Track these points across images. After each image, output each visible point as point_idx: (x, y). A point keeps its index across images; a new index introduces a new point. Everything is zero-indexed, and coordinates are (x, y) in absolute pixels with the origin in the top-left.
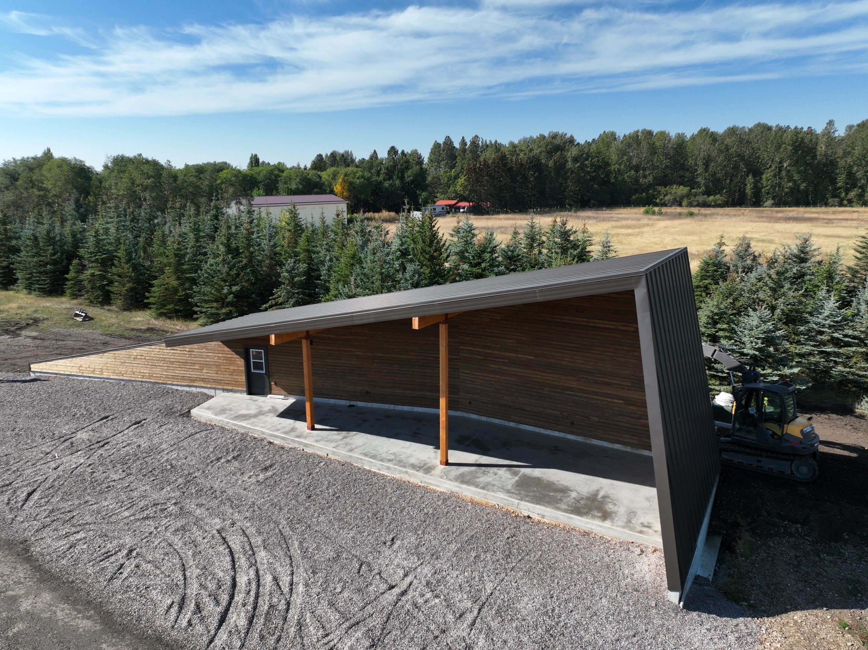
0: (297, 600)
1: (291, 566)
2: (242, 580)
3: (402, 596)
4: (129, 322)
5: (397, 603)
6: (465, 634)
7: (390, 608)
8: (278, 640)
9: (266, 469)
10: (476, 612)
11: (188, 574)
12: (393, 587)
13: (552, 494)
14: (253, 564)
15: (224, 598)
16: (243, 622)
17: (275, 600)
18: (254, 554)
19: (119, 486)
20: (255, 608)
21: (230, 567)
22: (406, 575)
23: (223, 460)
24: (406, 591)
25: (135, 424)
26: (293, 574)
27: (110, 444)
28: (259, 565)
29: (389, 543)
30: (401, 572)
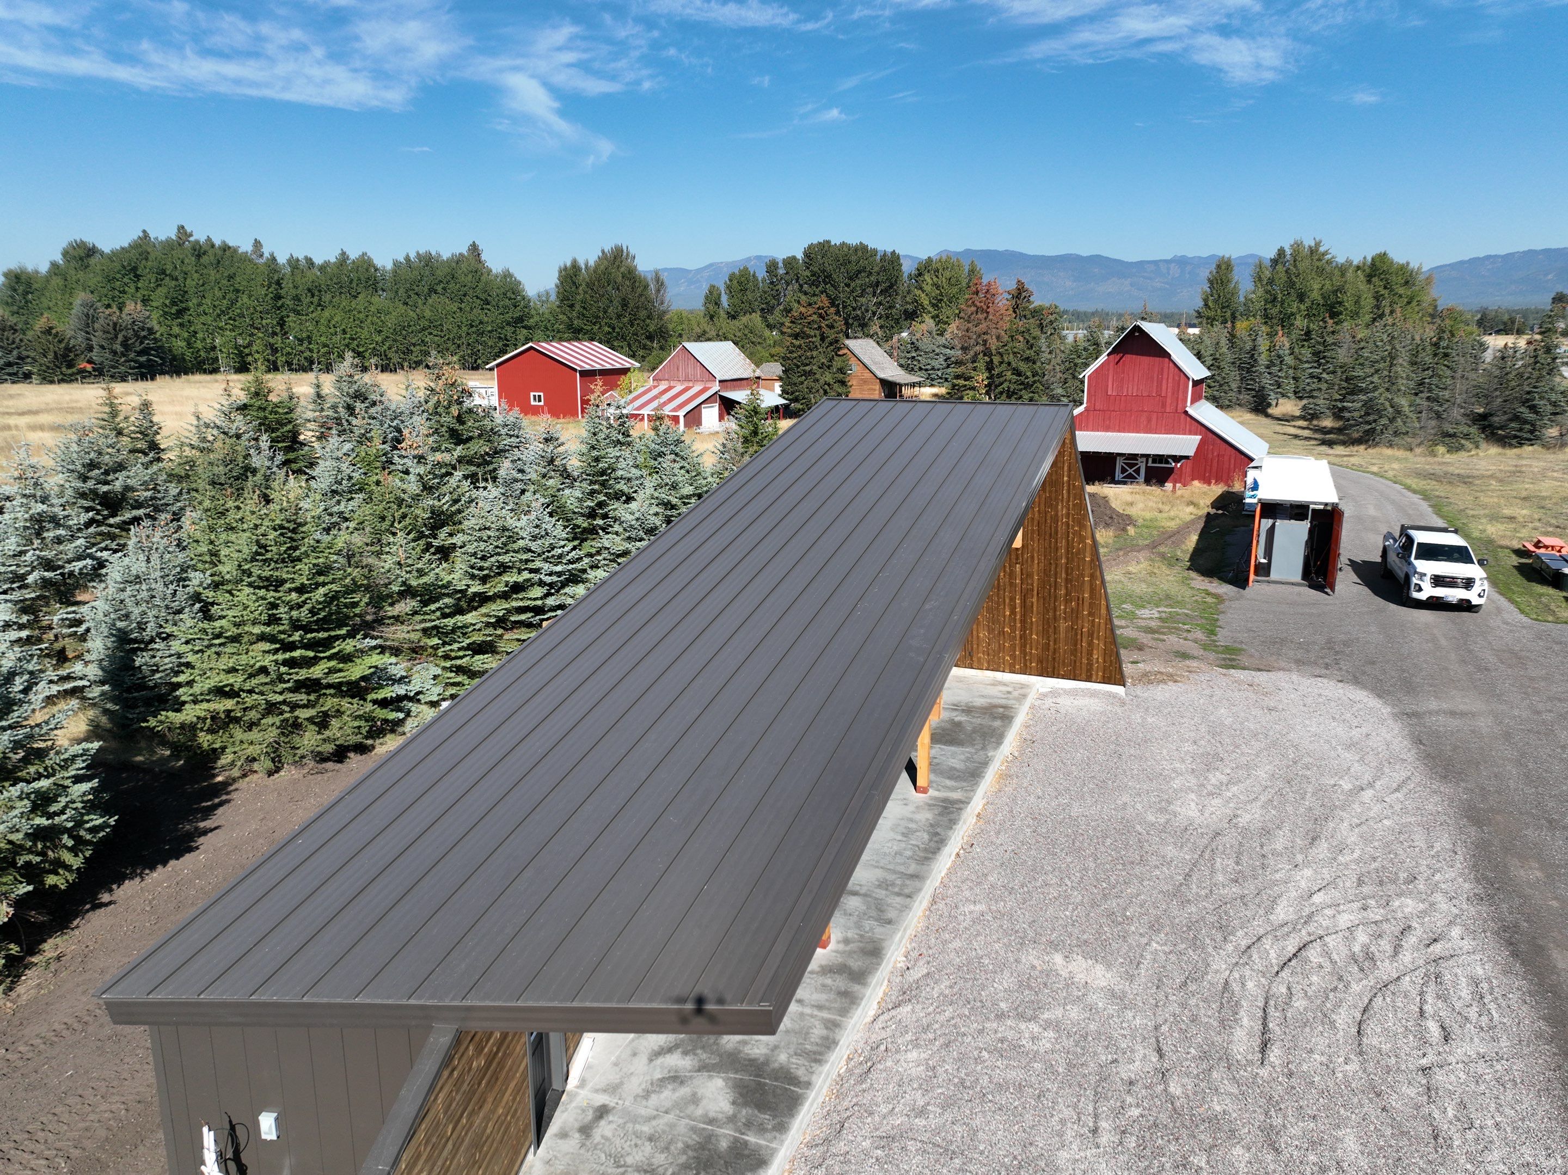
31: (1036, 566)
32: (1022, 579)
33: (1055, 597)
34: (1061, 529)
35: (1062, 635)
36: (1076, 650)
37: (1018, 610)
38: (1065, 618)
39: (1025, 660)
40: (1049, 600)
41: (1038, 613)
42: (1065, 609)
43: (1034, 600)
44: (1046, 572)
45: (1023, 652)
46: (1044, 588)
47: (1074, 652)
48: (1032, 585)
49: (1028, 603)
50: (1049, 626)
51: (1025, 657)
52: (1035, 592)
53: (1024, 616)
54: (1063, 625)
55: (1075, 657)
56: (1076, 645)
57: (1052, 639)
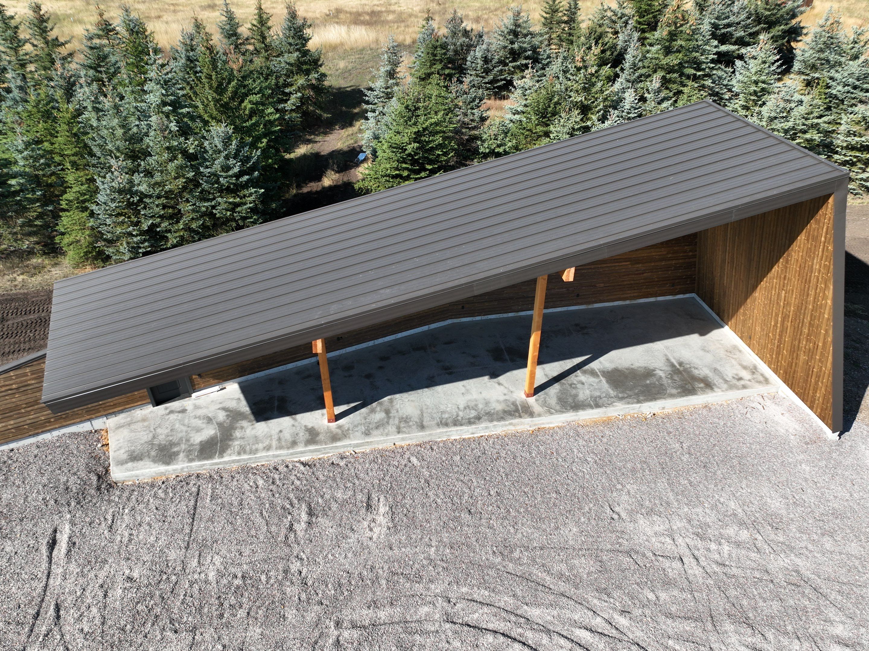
1: (580, 604)
12: (682, 559)
13: (648, 382)
14: (547, 631)
18: (528, 619)
24: (694, 555)
25: (51, 547)
26: (594, 612)
28: (552, 628)
31: (793, 299)
32: (784, 304)
33: (801, 332)
34: (814, 281)
35: (801, 364)
36: (807, 380)
37: (779, 325)
38: (804, 352)
39: (777, 365)
40: (798, 330)
41: (789, 337)
42: (806, 345)
43: (789, 324)
44: (799, 308)
45: (777, 357)
46: (796, 320)
47: (806, 381)
48: (789, 312)
49: (785, 326)
50: (794, 351)
51: (778, 362)
52: (790, 319)
53: (781, 331)
54: (803, 357)
55: (806, 385)
56: (808, 377)
57: (794, 361)
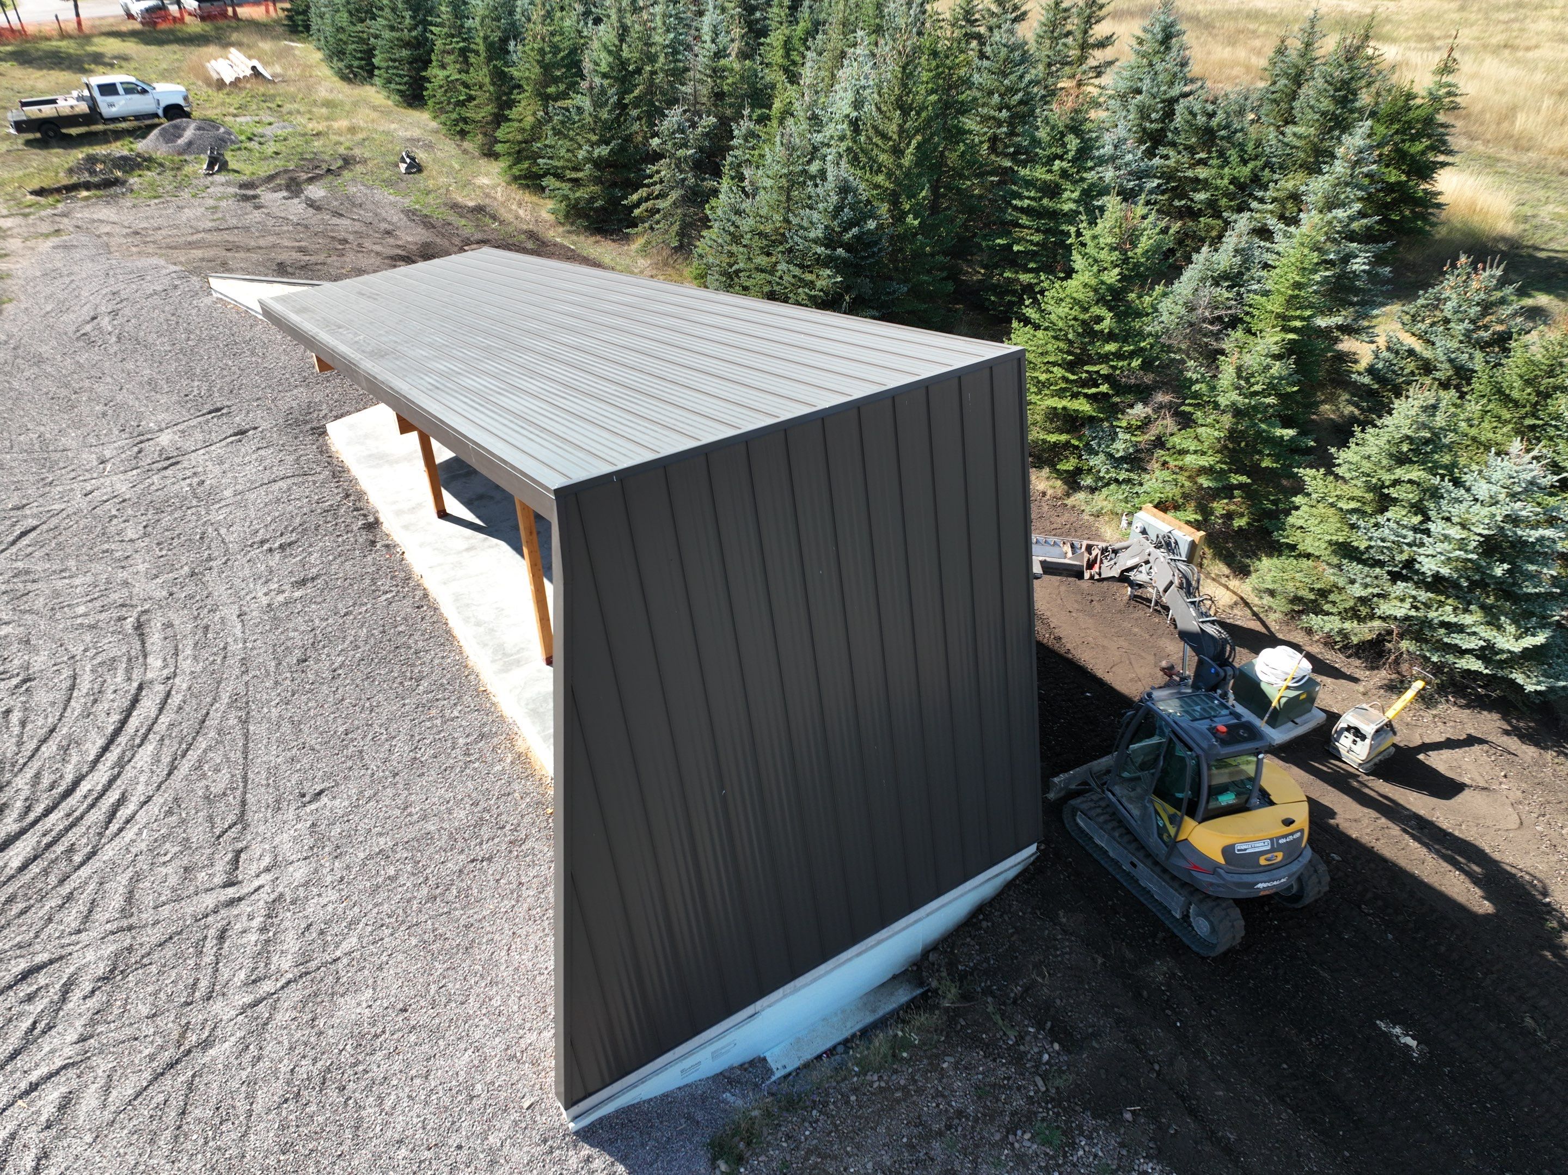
0: (109, 852)
1: (159, 787)
2: (84, 787)
3: (227, 906)
4: (467, 184)
5: (207, 916)
6: (225, 1018)
7: (188, 923)
8: (23, 912)
9: (303, 582)
10: (279, 985)
11: (43, 749)
12: (232, 884)
14: (121, 764)
15: (39, 809)
16: (16, 863)
17: (84, 840)
18: (140, 746)
19: (117, 555)
20: (49, 846)
21: (91, 758)
22: (267, 870)
23: (266, 547)
24: (240, 899)
25: (235, 434)
26: (146, 802)
27: (179, 466)
28: (128, 767)
29: (307, 799)
30: (267, 861)
